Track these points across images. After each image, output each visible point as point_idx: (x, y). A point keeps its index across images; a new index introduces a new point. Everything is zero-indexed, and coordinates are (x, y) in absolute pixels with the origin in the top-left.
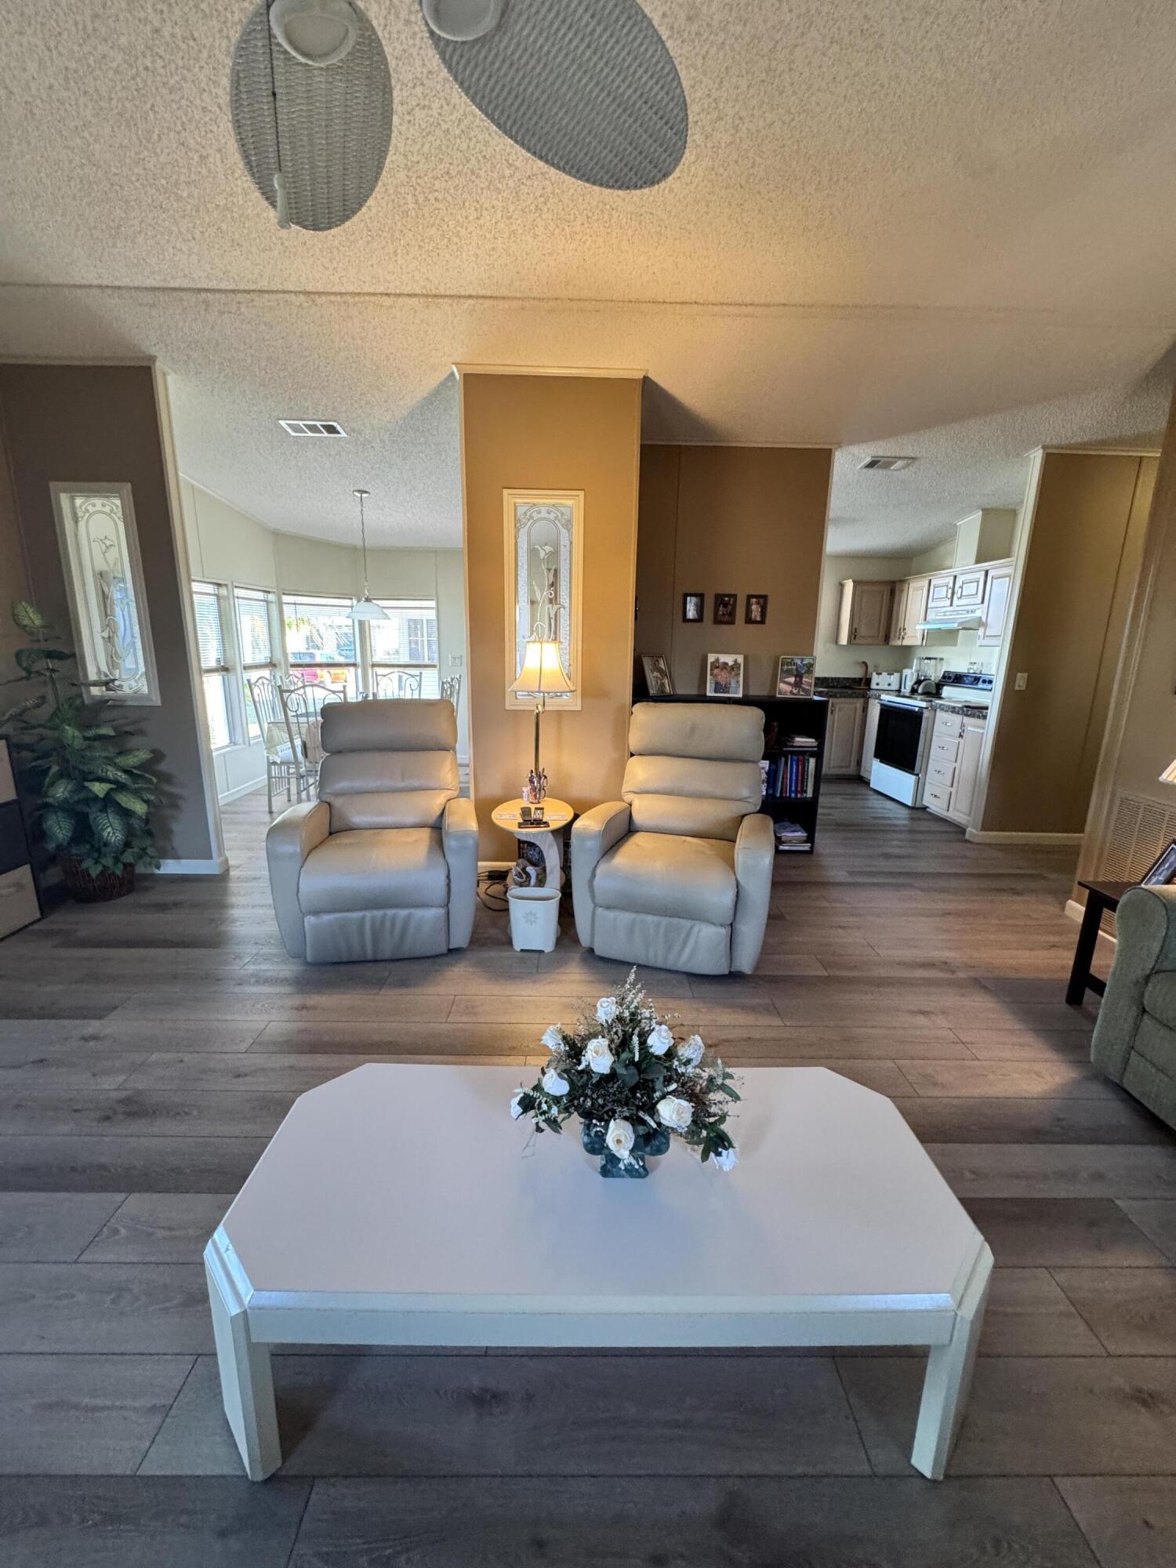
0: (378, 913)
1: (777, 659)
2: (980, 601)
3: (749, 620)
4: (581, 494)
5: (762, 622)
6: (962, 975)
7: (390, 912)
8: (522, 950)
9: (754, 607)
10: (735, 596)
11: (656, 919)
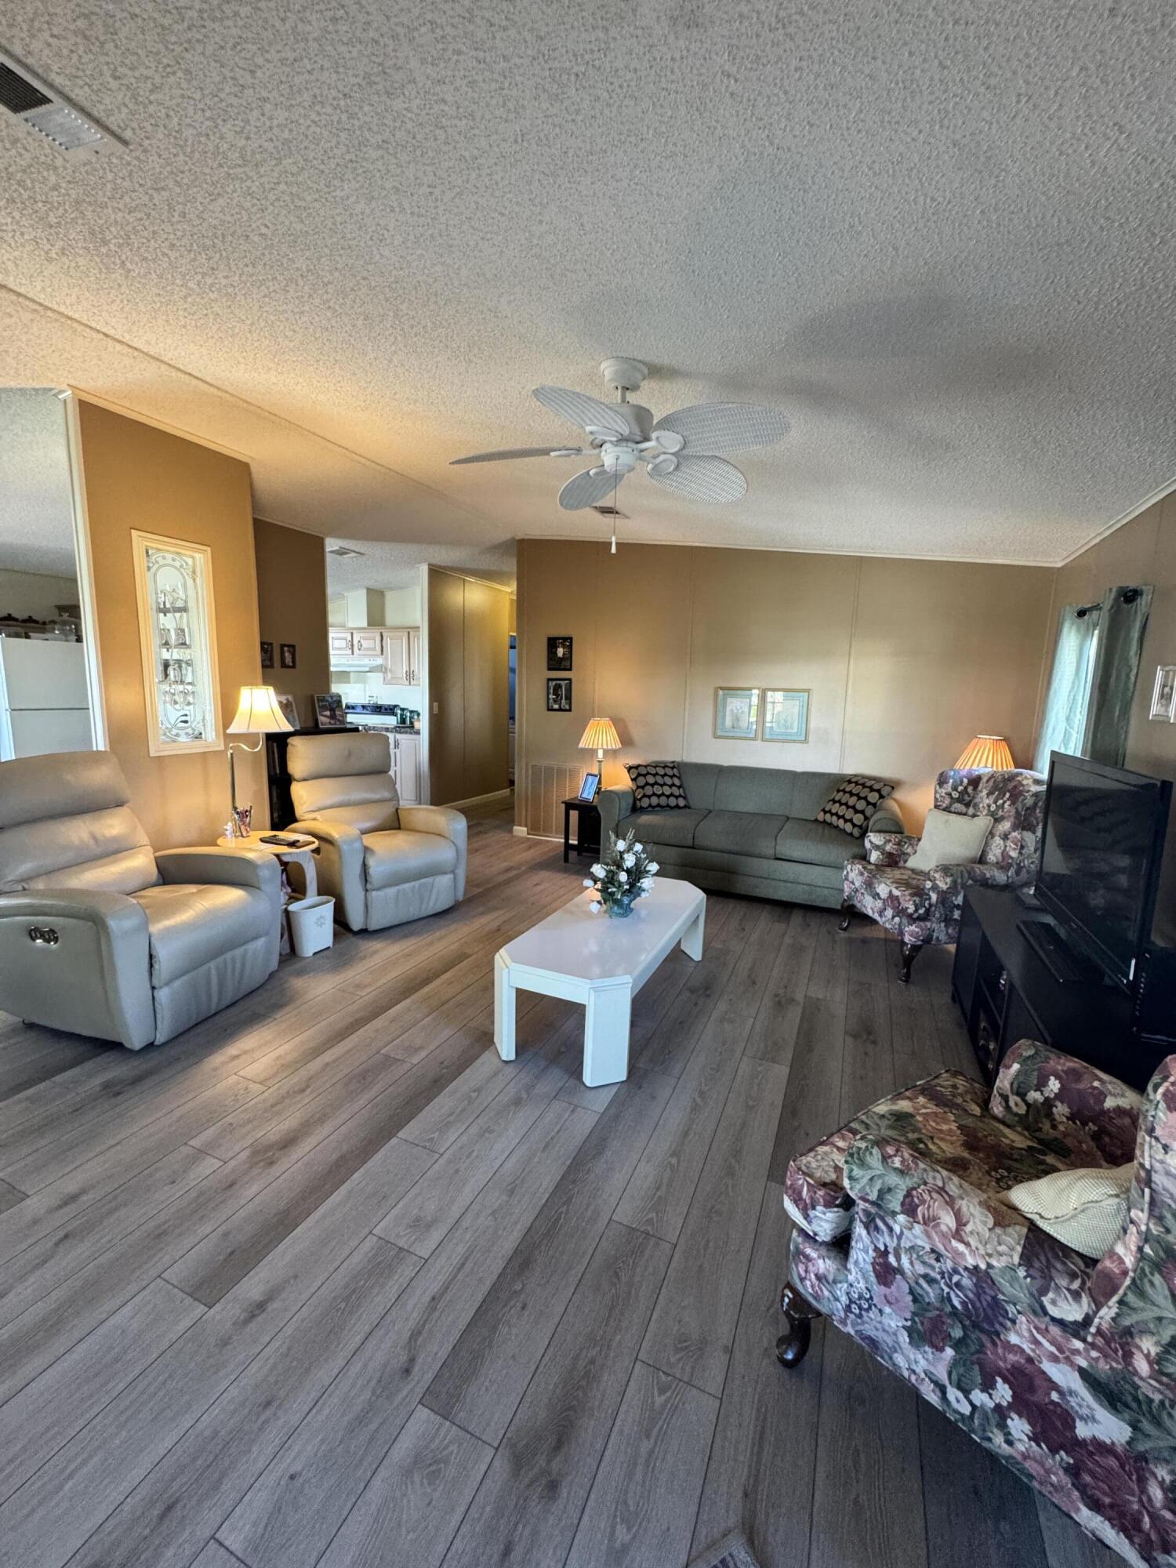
0: (220, 959)
1: (312, 697)
2: (379, 652)
3: (284, 665)
4: (209, 549)
5: (294, 667)
6: (524, 868)
7: (228, 956)
8: (315, 954)
9: (287, 654)
10: (271, 644)
11: (412, 884)
